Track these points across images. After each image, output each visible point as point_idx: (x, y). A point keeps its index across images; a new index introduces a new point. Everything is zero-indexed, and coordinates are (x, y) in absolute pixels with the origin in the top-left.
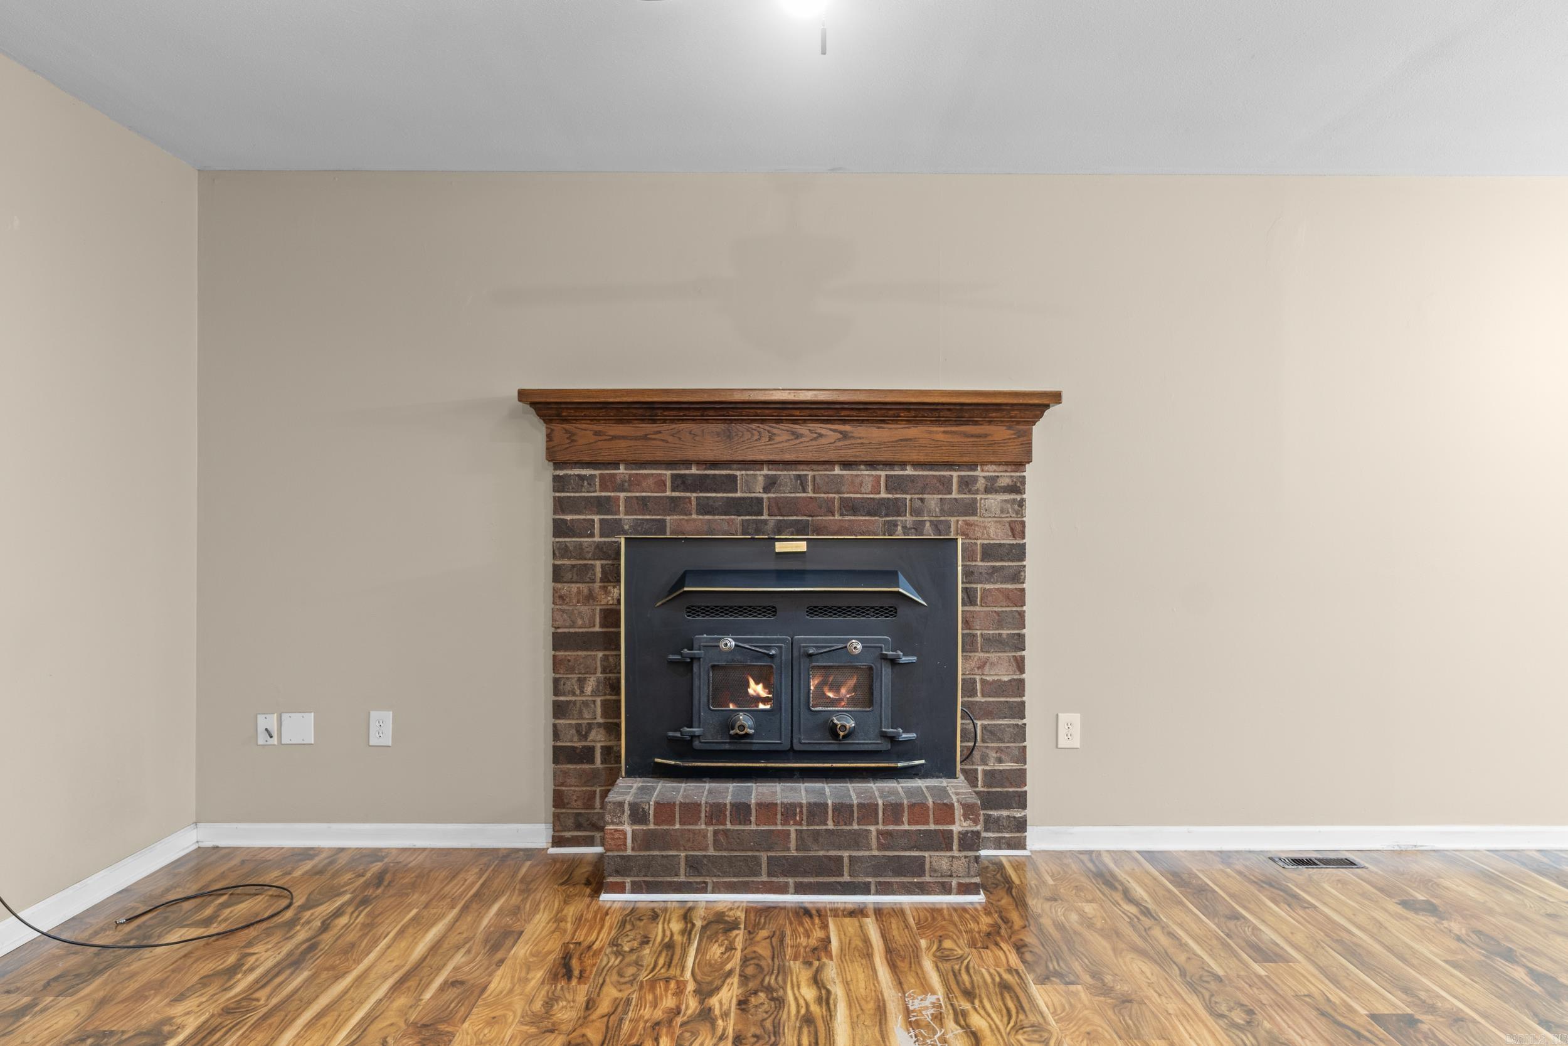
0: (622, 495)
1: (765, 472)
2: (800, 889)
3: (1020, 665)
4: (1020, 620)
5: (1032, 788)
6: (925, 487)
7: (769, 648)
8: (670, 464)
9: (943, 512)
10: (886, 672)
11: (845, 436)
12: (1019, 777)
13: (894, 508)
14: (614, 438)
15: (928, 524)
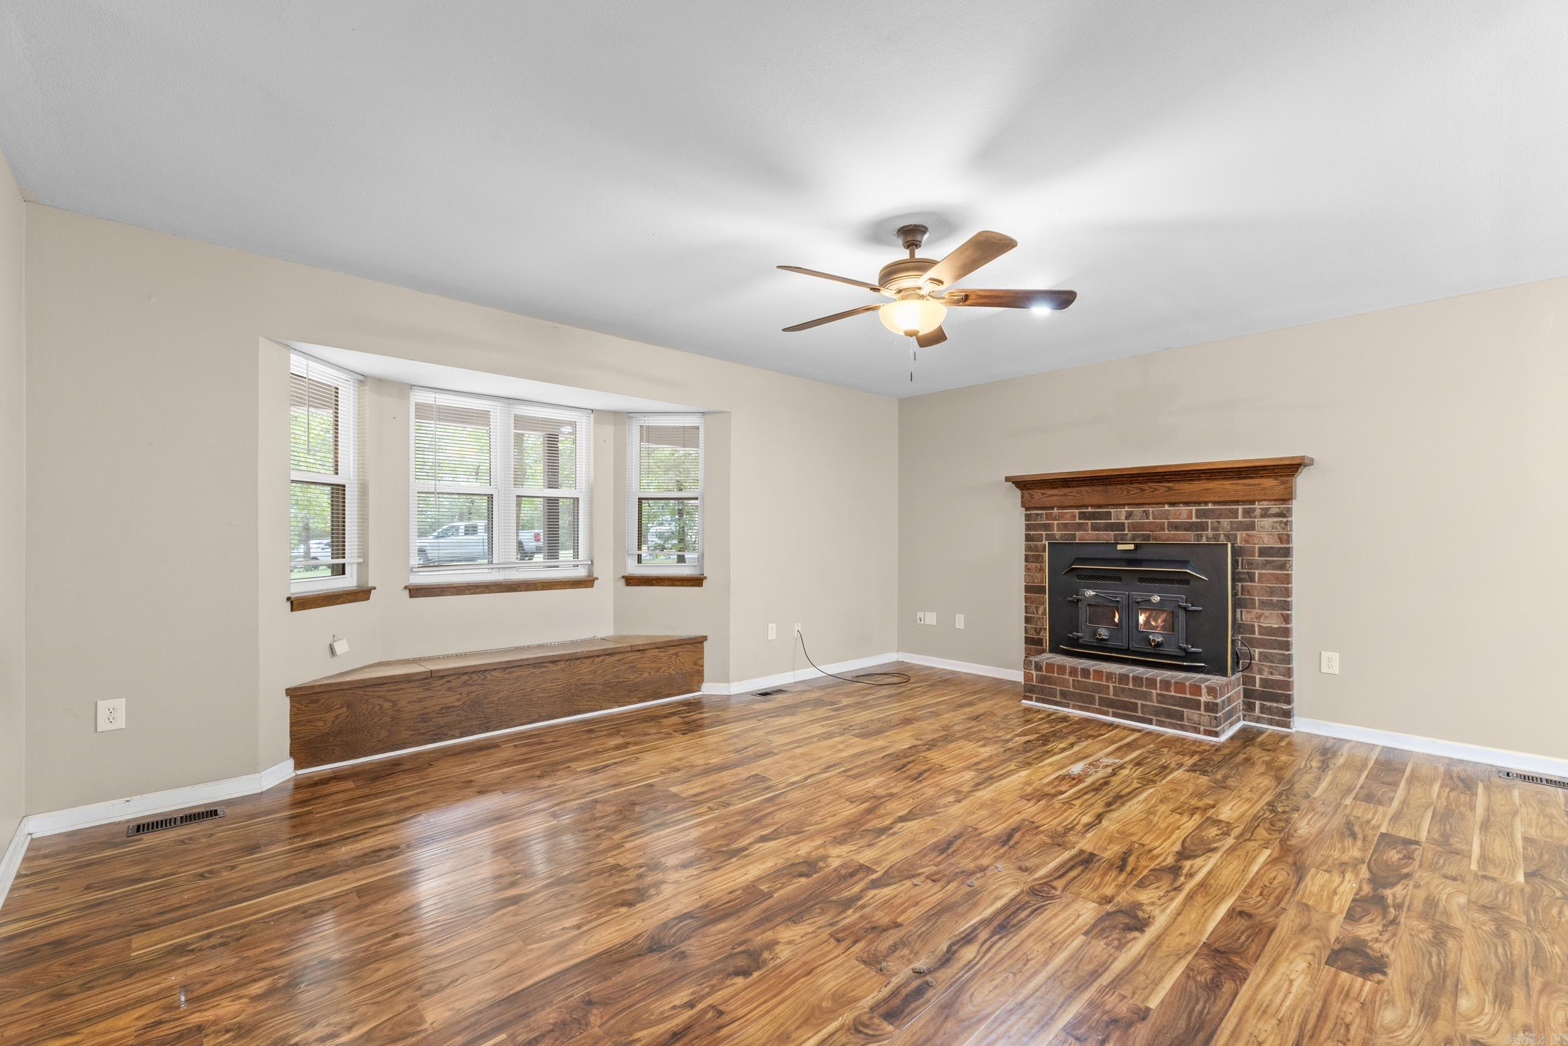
0: (1056, 522)
1: (1127, 509)
2: (1115, 715)
3: (1287, 619)
4: (1288, 592)
5: (1296, 692)
6: (1221, 515)
7: (1116, 597)
8: (1077, 507)
9: (1232, 529)
10: (1182, 615)
11: (1170, 489)
12: (1288, 685)
13: (1202, 527)
14: (1051, 496)
15: (1222, 536)
